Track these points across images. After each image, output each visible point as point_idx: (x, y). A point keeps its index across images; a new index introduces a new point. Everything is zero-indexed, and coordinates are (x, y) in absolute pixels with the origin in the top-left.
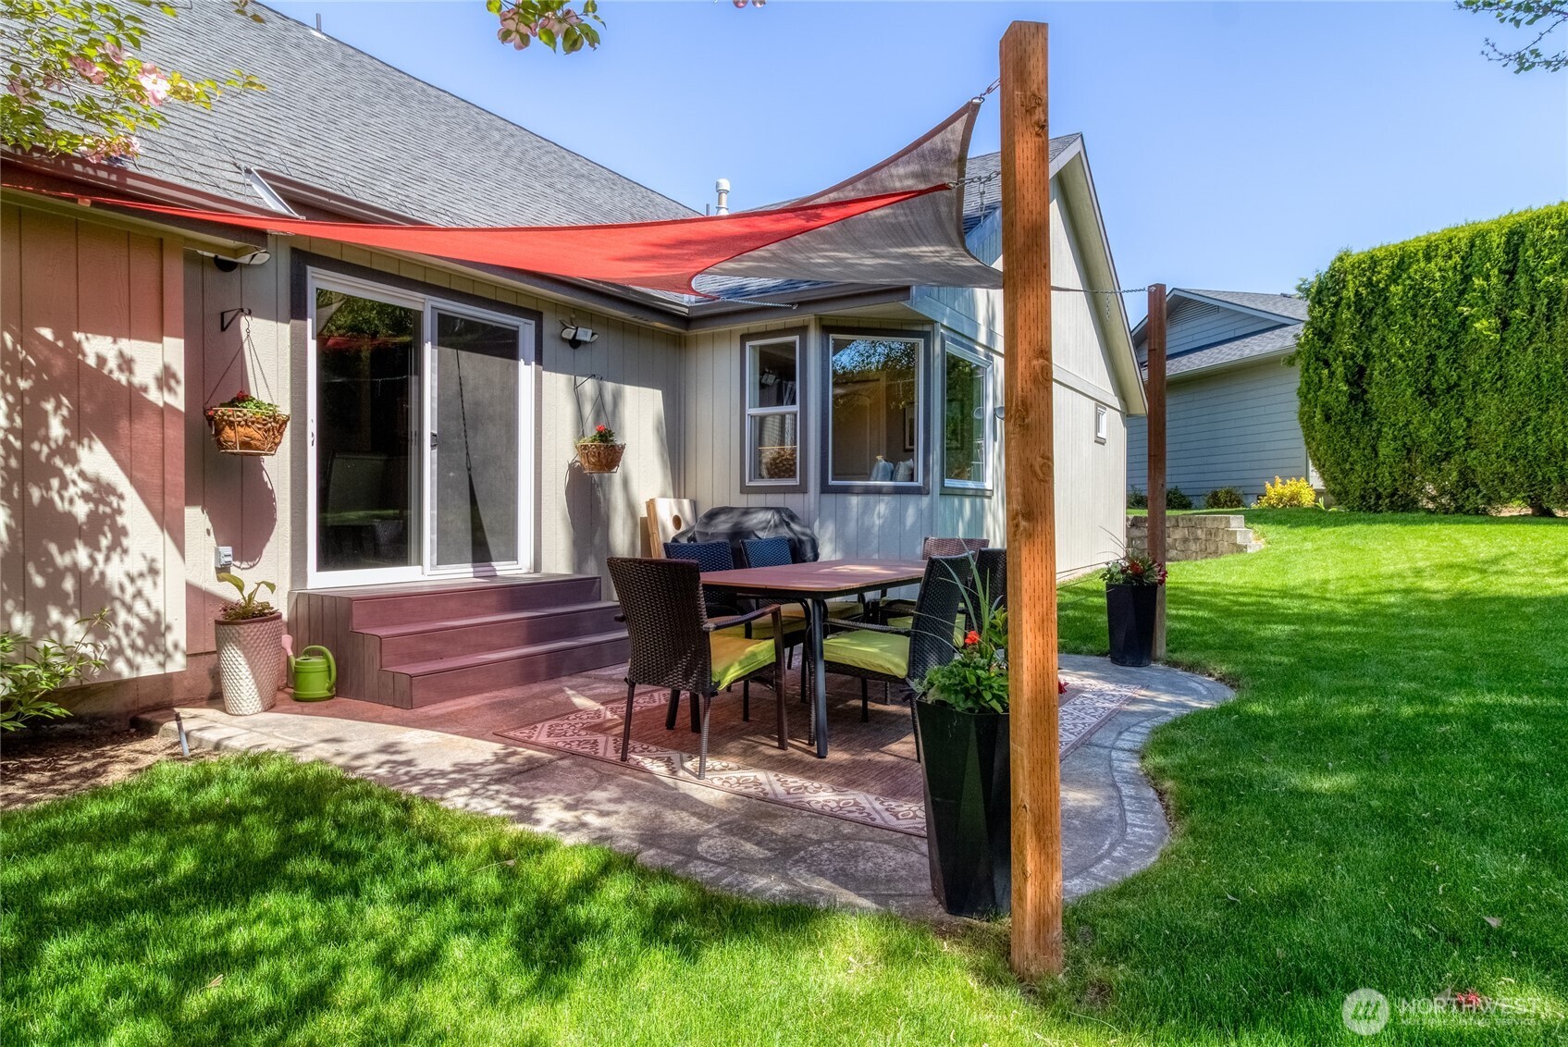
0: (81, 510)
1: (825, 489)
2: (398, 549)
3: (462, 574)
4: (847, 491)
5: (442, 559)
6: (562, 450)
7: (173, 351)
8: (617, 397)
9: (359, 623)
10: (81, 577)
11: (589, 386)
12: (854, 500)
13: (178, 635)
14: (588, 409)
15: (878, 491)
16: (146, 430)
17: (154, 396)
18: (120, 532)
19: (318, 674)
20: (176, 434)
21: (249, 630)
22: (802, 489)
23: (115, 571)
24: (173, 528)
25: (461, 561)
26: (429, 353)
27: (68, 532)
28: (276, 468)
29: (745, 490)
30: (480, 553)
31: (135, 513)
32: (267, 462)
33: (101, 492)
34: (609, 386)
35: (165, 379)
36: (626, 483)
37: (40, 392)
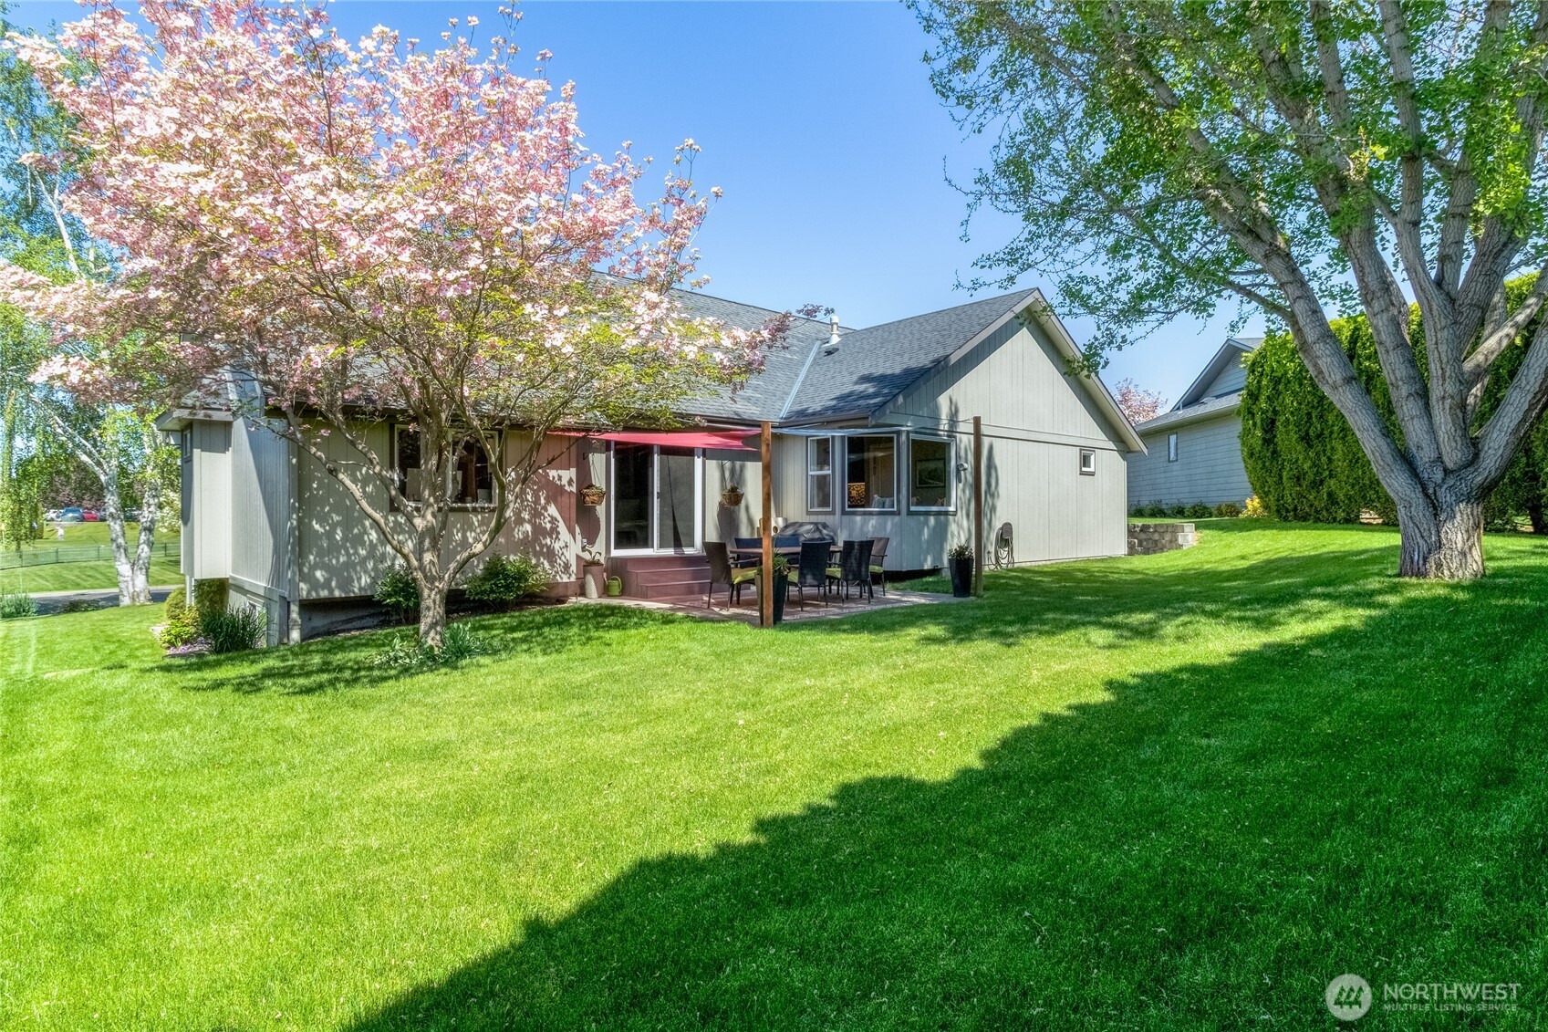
0: (548, 526)
1: (844, 513)
2: (646, 543)
3: (670, 552)
4: (854, 513)
5: (661, 546)
6: (715, 497)
7: (572, 473)
8: (742, 468)
9: (630, 568)
10: (548, 548)
11: (728, 464)
12: (858, 518)
13: (573, 568)
14: (727, 474)
15: (871, 514)
16: (565, 499)
17: (567, 488)
18: (558, 533)
19: (616, 586)
20: (574, 500)
21: (594, 568)
22: (833, 513)
23: (557, 546)
24: (572, 532)
25: (669, 547)
26: (656, 458)
27: (545, 533)
28: (600, 510)
29: (809, 513)
30: (678, 544)
31: (562, 528)
32: (598, 507)
33: (553, 520)
34: (738, 464)
35: (570, 482)
36: (747, 508)
37: (540, 489)
